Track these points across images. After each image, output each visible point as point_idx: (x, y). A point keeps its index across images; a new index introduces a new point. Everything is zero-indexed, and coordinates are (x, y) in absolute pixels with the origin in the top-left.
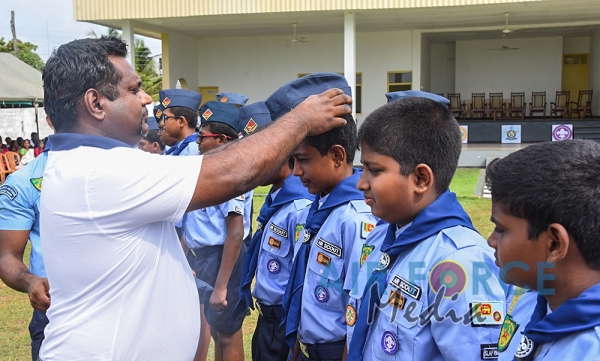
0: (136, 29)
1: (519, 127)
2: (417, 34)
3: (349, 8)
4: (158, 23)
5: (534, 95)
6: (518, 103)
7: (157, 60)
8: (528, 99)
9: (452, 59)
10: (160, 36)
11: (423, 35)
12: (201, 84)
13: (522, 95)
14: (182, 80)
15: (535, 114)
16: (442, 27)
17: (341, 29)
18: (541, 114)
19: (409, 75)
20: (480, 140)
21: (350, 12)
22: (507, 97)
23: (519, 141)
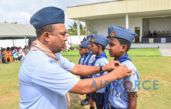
0: (80, 20)
1: (165, 39)
2: (141, 19)
3: (127, 12)
4: (84, 18)
5: (167, 31)
6: (164, 33)
7: (84, 27)
8: (166, 32)
9: (148, 24)
10: (85, 21)
11: (143, 18)
12: (94, 31)
13: (165, 31)
14: (90, 30)
15: (167, 36)
16: (147, 17)
17: (125, 18)
18: (169, 36)
19: (139, 27)
20: (156, 42)
21: (127, 13)
22: (161, 32)
23: (165, 42)
